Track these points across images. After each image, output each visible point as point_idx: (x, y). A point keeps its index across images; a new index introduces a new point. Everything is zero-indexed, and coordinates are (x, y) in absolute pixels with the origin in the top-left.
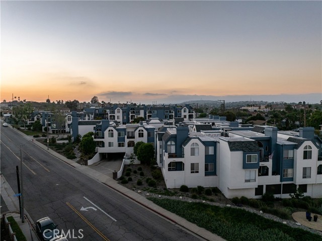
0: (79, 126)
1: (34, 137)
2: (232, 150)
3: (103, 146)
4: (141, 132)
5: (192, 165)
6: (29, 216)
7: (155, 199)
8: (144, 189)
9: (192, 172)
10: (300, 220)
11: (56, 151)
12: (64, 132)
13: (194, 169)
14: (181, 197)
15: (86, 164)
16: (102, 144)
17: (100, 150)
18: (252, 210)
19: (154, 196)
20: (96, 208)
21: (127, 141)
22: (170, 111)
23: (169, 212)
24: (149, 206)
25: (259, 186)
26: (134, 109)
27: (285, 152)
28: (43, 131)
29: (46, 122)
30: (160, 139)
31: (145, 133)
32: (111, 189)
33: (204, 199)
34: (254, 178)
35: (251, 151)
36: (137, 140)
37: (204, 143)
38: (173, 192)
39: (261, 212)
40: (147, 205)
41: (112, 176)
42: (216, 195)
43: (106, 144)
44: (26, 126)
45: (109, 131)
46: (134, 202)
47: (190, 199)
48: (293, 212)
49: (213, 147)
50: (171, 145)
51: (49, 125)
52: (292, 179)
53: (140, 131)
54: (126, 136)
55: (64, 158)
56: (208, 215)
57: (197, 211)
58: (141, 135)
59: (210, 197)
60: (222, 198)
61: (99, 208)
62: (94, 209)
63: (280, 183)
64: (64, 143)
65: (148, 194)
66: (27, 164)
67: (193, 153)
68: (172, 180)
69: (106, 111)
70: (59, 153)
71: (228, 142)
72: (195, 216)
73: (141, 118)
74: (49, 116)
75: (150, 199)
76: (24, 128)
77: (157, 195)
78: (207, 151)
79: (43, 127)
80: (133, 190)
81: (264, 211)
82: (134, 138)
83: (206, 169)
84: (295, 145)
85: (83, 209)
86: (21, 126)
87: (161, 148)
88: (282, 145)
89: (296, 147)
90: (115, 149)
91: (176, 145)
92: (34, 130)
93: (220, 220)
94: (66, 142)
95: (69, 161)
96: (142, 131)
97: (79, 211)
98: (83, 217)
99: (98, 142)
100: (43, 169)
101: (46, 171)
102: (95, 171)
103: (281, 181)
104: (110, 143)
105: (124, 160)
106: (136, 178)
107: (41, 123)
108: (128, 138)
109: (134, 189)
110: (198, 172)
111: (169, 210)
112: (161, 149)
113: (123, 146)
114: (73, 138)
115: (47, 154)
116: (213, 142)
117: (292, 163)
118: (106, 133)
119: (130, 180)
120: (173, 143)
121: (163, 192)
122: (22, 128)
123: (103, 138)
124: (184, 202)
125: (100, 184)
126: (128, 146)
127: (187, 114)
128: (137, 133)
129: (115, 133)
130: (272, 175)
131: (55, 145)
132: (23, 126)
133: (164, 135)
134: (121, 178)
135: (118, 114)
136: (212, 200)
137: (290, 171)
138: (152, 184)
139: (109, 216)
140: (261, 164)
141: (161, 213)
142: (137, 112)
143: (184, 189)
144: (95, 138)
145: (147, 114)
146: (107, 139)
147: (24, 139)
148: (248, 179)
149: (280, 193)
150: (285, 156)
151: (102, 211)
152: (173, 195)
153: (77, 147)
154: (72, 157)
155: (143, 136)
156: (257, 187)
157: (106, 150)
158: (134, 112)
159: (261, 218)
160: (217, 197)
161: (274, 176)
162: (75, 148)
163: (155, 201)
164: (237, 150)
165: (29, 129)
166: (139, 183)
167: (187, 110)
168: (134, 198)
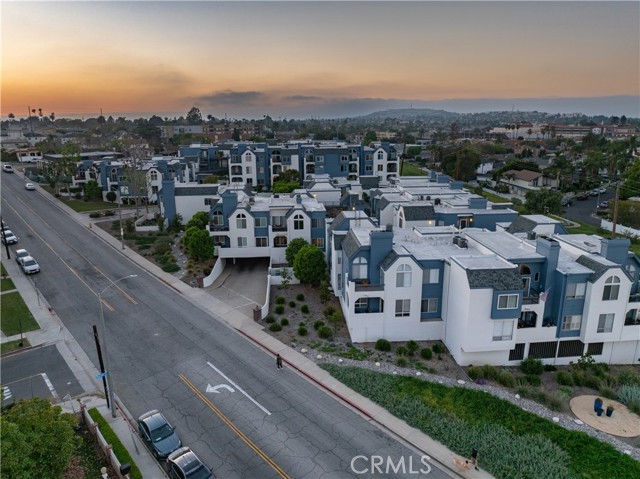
0: (177, 198)
1: (91, 216)
2: (473, 286)
3: (227, 245)
4: (299, 219)
5: (399, 303)
6: (121, 403)
7: (333, 366)
8: (313, 345)
9: (397, 315)
10: (582, 414)
11: (139, 251)
12: (145, 202)
13: (401, 310)
14: (378, 364)
15: (201, 286)
16: (226, 242)
17: (223, 253)
18: (503, 394)
19: (332, 360)
20: (233, 387)
21: (272, 235)
22: (351, 157)
23: (359, 395)
24: (323, 382)
25: (517, 345)
26: (278, 153)
27: (570, 286)
28: (105, 200)
29: (109, 184)
30: (339, 247)
31: (307, 221)
32: (254, 344)
33: (420, 367)
34: (509, 334)
35: (507, 288)
36: (292, 234)
37: (421, 264)
38: (363, 351)
39: (517, 396)
40: (319, 379)
41: (252, 314)
42: (440, 359)
43: (234, 242)
44: (72, 190)
45: (239, 216)
46: (296, 372)
47: (393, 367)
48: (572, 395)
49: (438, 270)
50: (360, 264)
51: (116, 187)
52: (578, 333)
53: (296, 217)
54: (270, 227)
55: (156, 270)
56: (426, 404)
57: (406, 395)
58: (299, 225)
59: (429, 364)
60: (450, 364)
61: (237, 387)
62: (229, 388)
63: (555, 340)
64: (151, 233)
65: (319, 356)
66: (92, 285)
67: (400, 283)
68: (362, 329)
69: (222, 154)
70: (145, 256)
71: (467, 270)
72: (405, 405)
73: (294, 171)
74: (114, 171)
75: (324, 366)
76: (67, 195)
77: (335, 358)
78: (426, 277)
79: (105, 193)
80: (293, 347)
81: (523, 394)
82: (285, 229)
83: (423, 309)
84: (591, 275)
85: (210, 389)
86: (62, 191)
87: (339, 263)
88: (566, 276)
89: (591, 278)
90: (251, 251)
91: (369, 264)
92: (88, 198)
93: (446, 415)
94: (155, 228)
95: (167, 277)
96: (301, 217)
97: (204, 393)
98: (213, 408)
99: (218, 237)
100: (125, 297)
101: (130, 302)
102: (218, 301)
103: (558, 336)
104: (240, 239)
105: (269, 276)
106: (295, 318)
107: (100, 185)
108: (274, 230)
109: (294, 344)
110: (408, 315)
111: (359, 392)
112: (340, 265)
113: (264, 245)
114: (166, 222)
115: (124, 261)
116: (439, 261)
117: (580, 306)
118: (233, 220)
119: (285, 323)
120: (364, 260)
121: (346, 351)
122: (64, 194)
123: (227, 229)
124: (383, 376)
125: (230, 330)
126: (275, 246)
127: (384, 162)
128: (290, 221)
129: (250, 220)
130: (544, 325)
131: (134, 238)
132: (65, 191)
133: (346, 241)
134: (269, 320)
135: (249, 164)
136: (432, 371)
137: (575, 319)
138: (324, 335)
139: (256, 403)
140: (526, 308)
141: (345, 397)
142: (285, 160)
143: (383, 346)
144: (212, 230)
145: (306, 164)
146: (234, 232)
147: (74, 222)
148: (498, 334)
149: (554, 356)
150: (569, 293)
151: (244, 392)
152: (364, 357)
153: (177, 240)
154: (171, 268)
155: (302, 228)
156: (513, 348)
157: (233, 252)
158: (278, 160)
159: (516, 411)
160: (441, 363)
161: (546, 328)
162: (173, 243)
163: (333, 371)
164: (482, 286)
165: (78, 197)
166: (303, 332)
167: (385, 155)
168: (295, 364)
